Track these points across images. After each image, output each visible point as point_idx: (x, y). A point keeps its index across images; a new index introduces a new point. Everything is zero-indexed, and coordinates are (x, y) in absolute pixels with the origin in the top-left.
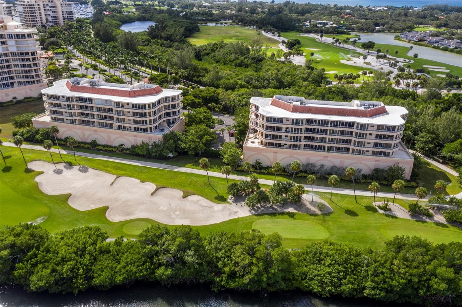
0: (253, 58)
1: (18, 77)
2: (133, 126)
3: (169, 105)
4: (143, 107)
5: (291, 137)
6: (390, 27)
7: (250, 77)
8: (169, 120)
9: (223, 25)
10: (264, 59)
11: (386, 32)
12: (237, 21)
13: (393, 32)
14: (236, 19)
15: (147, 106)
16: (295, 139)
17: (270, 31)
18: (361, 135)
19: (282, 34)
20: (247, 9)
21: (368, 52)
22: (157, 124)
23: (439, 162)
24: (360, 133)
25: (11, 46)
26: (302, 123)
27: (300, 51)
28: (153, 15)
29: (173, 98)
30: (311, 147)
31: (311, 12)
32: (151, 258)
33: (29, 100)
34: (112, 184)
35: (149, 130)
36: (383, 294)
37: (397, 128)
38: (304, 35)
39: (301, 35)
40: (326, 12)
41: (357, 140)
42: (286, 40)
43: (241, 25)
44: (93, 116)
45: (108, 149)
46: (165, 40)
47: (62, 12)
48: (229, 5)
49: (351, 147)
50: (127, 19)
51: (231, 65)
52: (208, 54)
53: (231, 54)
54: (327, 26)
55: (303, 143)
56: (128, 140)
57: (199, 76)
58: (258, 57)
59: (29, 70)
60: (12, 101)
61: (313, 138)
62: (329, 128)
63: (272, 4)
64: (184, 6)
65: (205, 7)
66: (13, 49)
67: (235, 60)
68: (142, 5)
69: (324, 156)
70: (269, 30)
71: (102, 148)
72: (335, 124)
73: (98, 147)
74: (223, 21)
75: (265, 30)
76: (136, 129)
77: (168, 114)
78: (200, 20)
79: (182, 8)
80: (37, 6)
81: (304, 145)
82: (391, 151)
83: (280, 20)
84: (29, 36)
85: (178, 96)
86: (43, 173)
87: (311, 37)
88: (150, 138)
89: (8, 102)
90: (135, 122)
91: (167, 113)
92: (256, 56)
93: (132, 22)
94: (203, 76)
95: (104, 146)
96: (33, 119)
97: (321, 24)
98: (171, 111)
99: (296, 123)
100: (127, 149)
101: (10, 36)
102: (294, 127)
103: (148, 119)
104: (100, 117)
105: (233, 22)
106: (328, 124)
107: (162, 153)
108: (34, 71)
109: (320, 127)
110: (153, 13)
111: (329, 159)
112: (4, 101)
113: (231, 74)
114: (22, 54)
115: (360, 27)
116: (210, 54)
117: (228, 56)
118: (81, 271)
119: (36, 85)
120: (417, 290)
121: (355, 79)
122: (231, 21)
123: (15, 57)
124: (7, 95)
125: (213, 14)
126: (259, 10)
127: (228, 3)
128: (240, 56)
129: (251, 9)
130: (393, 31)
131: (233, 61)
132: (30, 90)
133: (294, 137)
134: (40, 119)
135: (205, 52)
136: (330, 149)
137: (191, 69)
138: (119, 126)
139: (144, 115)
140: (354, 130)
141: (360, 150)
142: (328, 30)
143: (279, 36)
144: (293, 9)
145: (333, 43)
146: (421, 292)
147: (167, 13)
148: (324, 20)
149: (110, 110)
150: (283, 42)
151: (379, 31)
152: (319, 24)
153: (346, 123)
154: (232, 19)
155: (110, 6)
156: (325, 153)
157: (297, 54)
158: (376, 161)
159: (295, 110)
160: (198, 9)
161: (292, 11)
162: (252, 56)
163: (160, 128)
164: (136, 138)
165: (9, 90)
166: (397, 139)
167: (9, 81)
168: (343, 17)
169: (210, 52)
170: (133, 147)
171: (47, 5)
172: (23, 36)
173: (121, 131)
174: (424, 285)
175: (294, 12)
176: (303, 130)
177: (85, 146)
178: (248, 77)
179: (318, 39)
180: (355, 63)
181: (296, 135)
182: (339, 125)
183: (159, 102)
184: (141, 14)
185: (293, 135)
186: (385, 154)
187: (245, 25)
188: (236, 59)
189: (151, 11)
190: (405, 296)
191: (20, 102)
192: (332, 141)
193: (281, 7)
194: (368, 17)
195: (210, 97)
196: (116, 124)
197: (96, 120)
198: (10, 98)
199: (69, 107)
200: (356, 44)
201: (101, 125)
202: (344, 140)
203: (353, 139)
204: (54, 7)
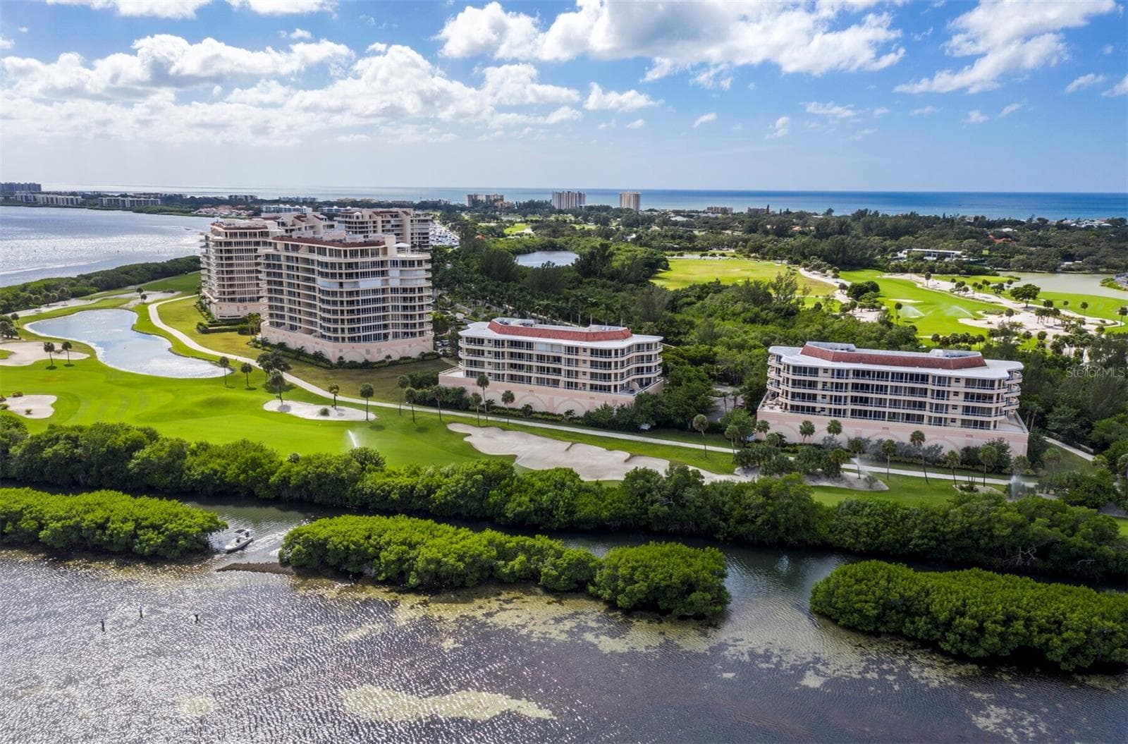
0: (778, 309)
1: (395, 326)
2: (589, 382)
3: (643, 356)
4: (606, 353)
5: (831, 396)
6: (1097, 262)
7: (772, 334)
8: (642, 379)
9: (718, 258)
10: (798, 310)
11: (1087, 271)
12: (746, 250)
13: (1103, 273)
14: (745, 247)
15: (613, 353)
16: (837, 400)
17: (817, 267)
18: (940, 394)
19: (841, 273)
20: (769, 227)
21: (1027, 307)
22: (624, 382)
23: (1088, 452)
24: (938, 391)
25: (393, 278)
26: (847, 375)
27: (876, 302)
28: (571, 240)
29: (649, 346)
30: (864, 414)
31: (916, 233)
32: (642, 496)
33: (408, 361)
34: (567, 449)
35: (612, 388)
36: (933, 543)
37: (996, 384)
38: (890, 277)
39: (886, 276)
40: (950, 232)
41: (935, 401)
42: (848, 284)
43: (755, 258)
44: (530, 368)
45: (550, 417)
46: (608, 279)
47: (412, 234)
48: (729, 220)
49: (926, 413)
50: (520, 246)
51: (735, 320)
52: (690, 304)
53: (736, 302)
54: (947, 260)
55: (849, 407)
56: (579, 403)
57: (679, 333)
58: (788, 308)
59: (411, 315)
60: (384, 361)
61: (867, 399)
62: (889, 384)
63: (827, 217)
64: (631, 221)
65: (676, 223)
66: (394, 283)
67: (743, 312)
68: (542, 221)
69: (884, 428)
70: (815, 266)
71: (540, 416)
72: (900, 377)
73: (534, 415)
74: (715, 251)
75: (805, 266)
76: (593, 387)
77: (640, 370)
78: (669, 249)
79: (627, 225)
80: (372, 224)
81: (852, 410)
82: (992, 419)
83: (841, 248)
84: (420, 263)
85: (656, 344)
86: (470, 435)
87: (906, 281)
88: (615, 401)
89: (380, 362)
90: (593, 376)
91: (638, 368)
92: (783, 306)
93: (529, 252)
94: (685, 334)
95: (543, 414)
96: (441, 375)
97: (934, 256)
98: (645, 365)
99: (838, 374)
100: (578, 418)
101: (395, 263)
102: (835, 380)
103: (613, 371)
104: (541, 370)
105: (740, 252)
106: (887, 377)
107: (634, 420)
108: (417, 317)
109: (876, 383)
110: (569, 235)
111: (891, 432)
112: (374, 361)
113: (736, 331)
114: (405, 290)
115: (1023, 260)
116: (694, 303)
117: (730, 306)
118: (561, 503)
119: (418, 338)
120: (977, 541)
121: (974, 343)
122: (733, 251)
123: (396, 295)
124: (379, 351)
125: (696, 237)
126: (797, 228)
127: (725, 216)
128: (752, 307)
129: (778, 226)
130: (1104, 270)
131: (739, 314)
132: (410, 346)
133: (836, 397)
134: (450, 375)
135: (685, 300)
136: (893, 417)
137: (665, 323)
138: (568, 382)
139: (607, 365)
140: (929, 386)
141: (941, 418)
142: (947, 266)
143: (836, 277)
144: (873, 225)
145: (952, 291)
146: (982, 542)
147: (600, 236)
148: (941, 248)
149: (558, 359)
150: (843, 287)
151: (1068, 270)
152: (929, 255)
153: (917, 375)
154: (735, 247)
155: (479, 224)
156: (886, 423)
157: (869, 307)
158: (967, 436)
159: (837, 358)
160: (662, 228)
161: (871, 230)
162: (776, 306)
163: (627, 388)
164: (592, 401)
165: (380, 344)
166: (1000, 400)
167: (383, 332)
168: (988, 243)
169: (693, 299)
170: (588, 414)
171: (389, 222)
172: (412, 263)
173: (570, 391)
174: (985, 535)
175: (875, 232)
176: (850, 387)
177: (514, 413)
178: (766, 334)
179: (921, 283)
180: (989, 323)
181: (838, 394)
182: (906, 379)
183: (629, 348)
184: (546, 238)
185: (834, 393)
186: (983, 425)
187: (764, 258)
188: (745, 310)
189: (566, 233)
190: (963, 549)
191: (394, 363)
192: (895, 403)
193: (844, 223)
194: (1051, 242)
195: (701, 356)
196: (563, 379)
197: (534, 375)
198: (381, 357)
199: (497, 355)
200: (1003, 292)
201: (540, 381)
202: (915, 402)
203: (928, 400)
204: (398, 226)
